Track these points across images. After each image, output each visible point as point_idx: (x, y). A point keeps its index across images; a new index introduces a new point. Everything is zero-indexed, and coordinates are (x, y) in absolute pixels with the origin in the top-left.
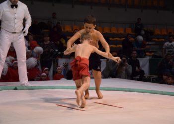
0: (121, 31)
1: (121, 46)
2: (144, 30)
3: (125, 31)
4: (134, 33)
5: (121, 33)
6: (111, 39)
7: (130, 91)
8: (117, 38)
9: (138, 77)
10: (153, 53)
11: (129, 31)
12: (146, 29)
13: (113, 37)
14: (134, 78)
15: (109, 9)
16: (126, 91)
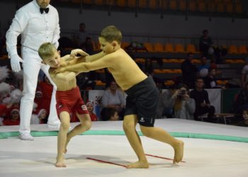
0: (180, 49)
2: (214, 48)
3: (186, 50)
4: (199, 52)
6: (164, 60)
7: (194, 137)
8: (173, 60)
9: (206, 116)
10: (227, 81)
12: (216, 47)
13: (168, 59)
15: (162, 17)
16: (188, 137)
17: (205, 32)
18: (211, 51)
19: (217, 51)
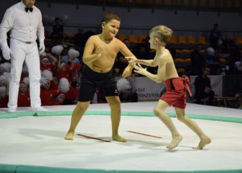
0: (192, 41)
1: (189, 59)
3: (197, 41)
5: (191, 44)
6: (177, 51)
8: (185, 50)
9: (207, 99)
11: (202, 41)
12: (224, 38)
13: (180, 49)
14: (202, 100)
15: (176, 13)
17: (216, 25)
18: (220, 42)
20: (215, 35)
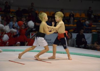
2: (94, 15)
3: (81, 16)
4: (87, 17)
7: (64, 53)
9: (83, 46)
10: (98, 30)
11: (83, 16)
12: (95, 14)
15: (70, 1)
16: (61, 53)
17: (90, 8)
18: (93, 16)
19: (95, 16)
20: (90, 13)
